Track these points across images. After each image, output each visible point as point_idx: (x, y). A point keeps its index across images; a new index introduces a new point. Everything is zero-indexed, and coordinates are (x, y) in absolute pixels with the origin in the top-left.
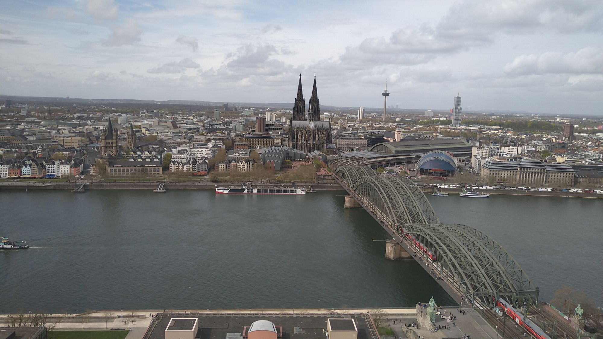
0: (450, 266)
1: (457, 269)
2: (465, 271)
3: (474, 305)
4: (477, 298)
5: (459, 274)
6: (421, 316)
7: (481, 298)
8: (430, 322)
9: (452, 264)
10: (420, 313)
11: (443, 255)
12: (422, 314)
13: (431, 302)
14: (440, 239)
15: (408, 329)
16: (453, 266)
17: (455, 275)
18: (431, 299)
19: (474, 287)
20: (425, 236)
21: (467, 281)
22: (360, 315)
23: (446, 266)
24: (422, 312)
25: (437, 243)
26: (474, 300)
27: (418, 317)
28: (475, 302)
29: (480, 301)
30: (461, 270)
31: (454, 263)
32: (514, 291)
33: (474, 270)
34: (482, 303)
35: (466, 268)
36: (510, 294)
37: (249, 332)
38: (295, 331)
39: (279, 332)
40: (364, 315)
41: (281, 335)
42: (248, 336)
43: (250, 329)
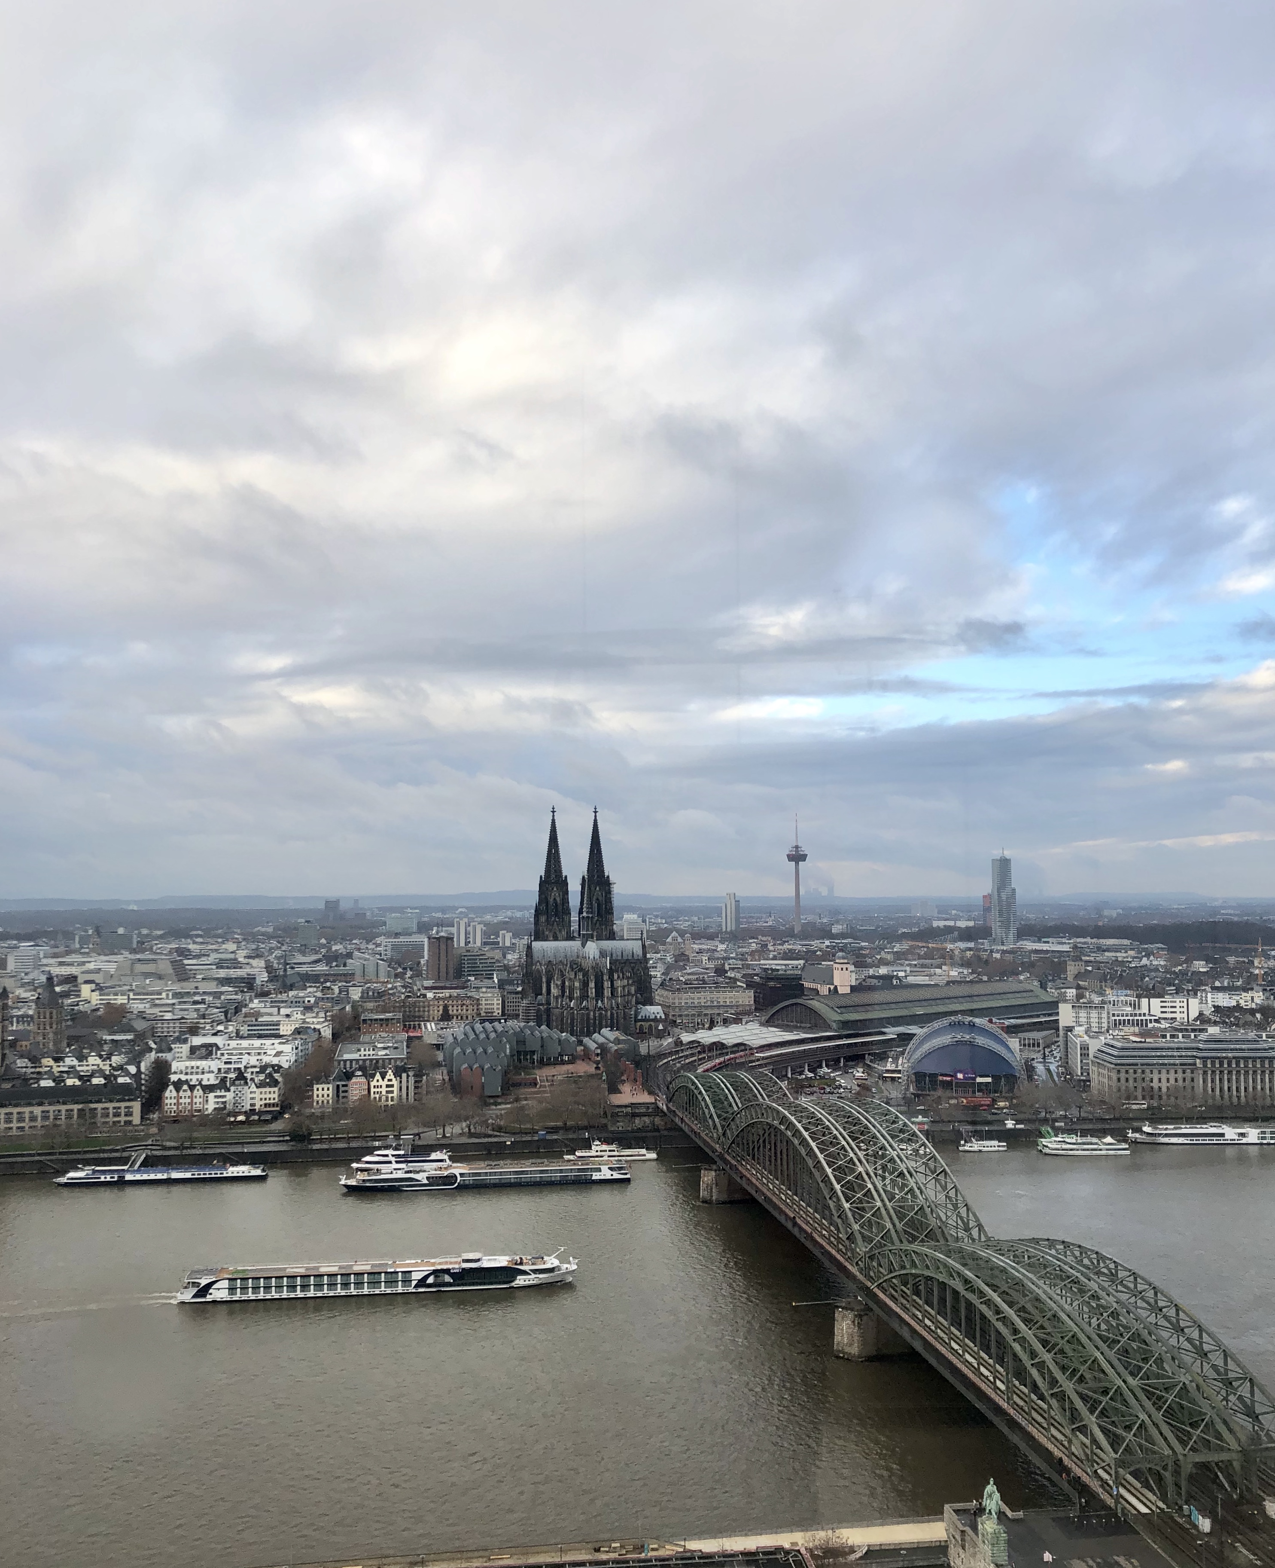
0: (1034, 1372)
1: (1057, 1382)
2: (1080, 1389)
3: (1121, 1500)
4: (1129, 1477)
5: (1061, 1397)
6: (963, 1548)
7: (1136, 1474)
8: (992, 1566)
9: (1041, 1366)
10: (958, 1538)
11: (1009, 1338)
12: (963, 1540)
13: (990, 1496)
14: (994, 1288)
16: (1042, 1375)
17: (1054, 1402)
18: (991, 1488)
19: (1115, 1441)
20: (951, 1282)
21: (1092, 1420)
23: (1021, 1374)
24: (963, 1532)
25: (989, 1303)
26: (1119, 1484)
27: (952, 1551)
28: (1122, 1491)
29: (1138, 1485)
30: (1068, 1386)
31: (1044, 1362)
32: (1234, 1445)
33: (1107, 1385)
34: (1145, 1491)
35: (1082, 1379)
36: (1224, 1456)
40: (786, 1553)
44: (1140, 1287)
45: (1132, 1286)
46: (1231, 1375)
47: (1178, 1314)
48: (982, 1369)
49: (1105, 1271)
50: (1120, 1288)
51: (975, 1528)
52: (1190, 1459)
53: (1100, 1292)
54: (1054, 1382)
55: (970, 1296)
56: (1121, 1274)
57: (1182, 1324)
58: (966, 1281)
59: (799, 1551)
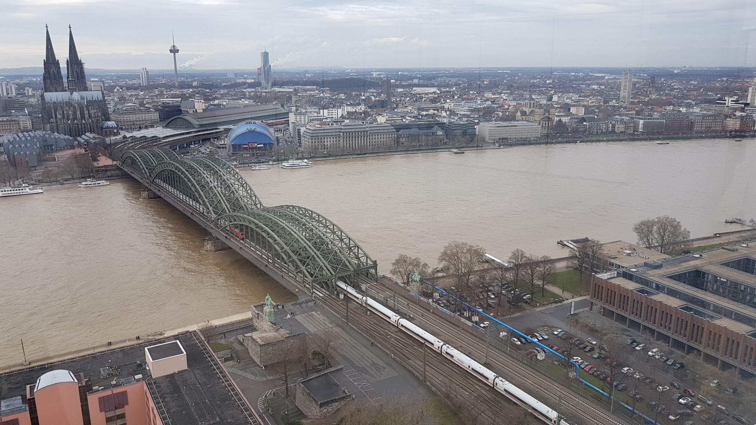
0: (283, 255)
2: (299, 258)
3: (314, 293)
4: (316, 285)
5: (293, 262)
6: (258, 319)
7: (319, 284)
8: (269, 323)
9: (285, 252)
10: (256, 316)
11: (273, 243)
12: (258, 316)
13: (268, 299)
14: (267, 225)
15: (245, 337)
16: (286, 255)
17: (289, 264)
18: (267, 297)
20: (250, 225)
21: (303, 268)
22: (186, 333)
23: (278, 256)
24: (258, 314)
25: (265, 231)
26: (313, 288)
27: (254, 321)
28: (314, 290)
29: (319, 287)
30: (295, 257)
31: (286, 250)
32: (352, 269)
33: (309, 255)
34: (322, 289)
35: (300, 254)
36: (349, 273)
37: (35, 390)
38: (102, 373)
39: (79, 380)
40: (191, 333)
41: (84, 384)
42: (36, 396)
43: (36, 387)
44: (320, 219)
45: (317, 219)
46: (351, 245)
47: (333, 227)
48: (263, 256)
49: (308, 215)
50: (313, 220)
51: (262, 312)
52: (337, 276)
53: (306, 223)
54: (290, 257)
55: (257, 230)
56: (314, 215)
57: (335, 230)
58: (256, 224)
59: (195, 331)
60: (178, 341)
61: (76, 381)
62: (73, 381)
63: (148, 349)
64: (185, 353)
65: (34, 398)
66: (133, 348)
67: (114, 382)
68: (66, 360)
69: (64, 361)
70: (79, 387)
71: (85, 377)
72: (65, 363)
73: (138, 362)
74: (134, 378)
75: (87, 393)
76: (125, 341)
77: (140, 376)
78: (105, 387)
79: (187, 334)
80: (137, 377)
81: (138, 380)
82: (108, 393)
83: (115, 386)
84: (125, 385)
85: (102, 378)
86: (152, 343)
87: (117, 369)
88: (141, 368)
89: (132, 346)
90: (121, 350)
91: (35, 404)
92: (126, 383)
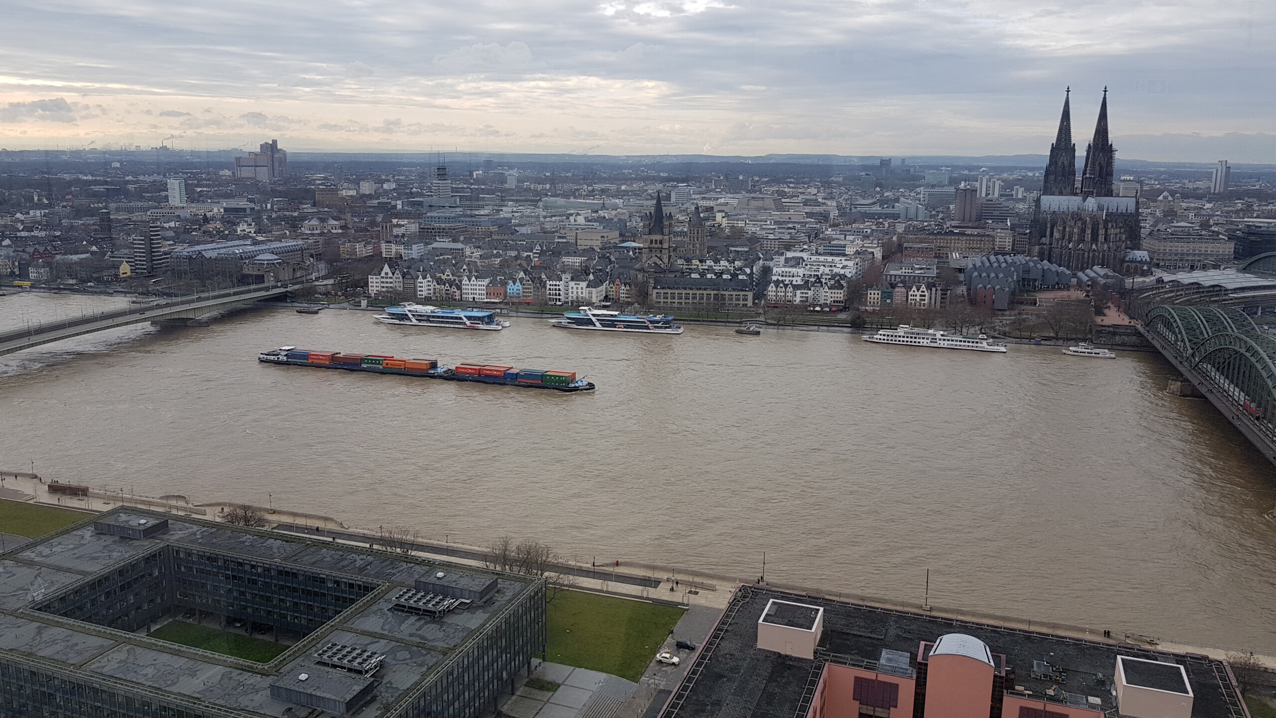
22: (1200, 659)
37: (931, 653)
38: (1035, 669)
39: (998, 665)
40: (1211, 661)
41: (1003, 674)
42: (929, 662)
43: (934, 649)
59: (1221, 662)
60: (1182, 668)
61: (992, 664)
62: (987, 662)
63: (1123, 660)
64: (1191, 694)
65: (926, 665)
66: (1095, 648)
67: (1051, 692)
68: (984, 625)
69: (982, 625)
70: (995, 676)
71: (1008, 663)
72: (982, 629)
73: (1100, 675)
74: (1087, 700)
75: (1005, 691)
76: (1083, 630)
77: (1097, 701)
78: (1035, 694)
79: (1204, 662)
80: (1091, 699)
81: (1093, 706)
82: (1037, 705)
83: (1051, 699)
84: (1068, 704)
85: (1032, 676)
86: (1131, 653)
87: (1060, 672)
88: (1103, 687)
89: (1094, 643)
90: (1075, 644)
91: (926, 674)
92: (1070, 703)
